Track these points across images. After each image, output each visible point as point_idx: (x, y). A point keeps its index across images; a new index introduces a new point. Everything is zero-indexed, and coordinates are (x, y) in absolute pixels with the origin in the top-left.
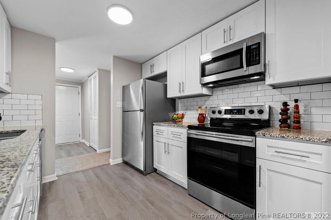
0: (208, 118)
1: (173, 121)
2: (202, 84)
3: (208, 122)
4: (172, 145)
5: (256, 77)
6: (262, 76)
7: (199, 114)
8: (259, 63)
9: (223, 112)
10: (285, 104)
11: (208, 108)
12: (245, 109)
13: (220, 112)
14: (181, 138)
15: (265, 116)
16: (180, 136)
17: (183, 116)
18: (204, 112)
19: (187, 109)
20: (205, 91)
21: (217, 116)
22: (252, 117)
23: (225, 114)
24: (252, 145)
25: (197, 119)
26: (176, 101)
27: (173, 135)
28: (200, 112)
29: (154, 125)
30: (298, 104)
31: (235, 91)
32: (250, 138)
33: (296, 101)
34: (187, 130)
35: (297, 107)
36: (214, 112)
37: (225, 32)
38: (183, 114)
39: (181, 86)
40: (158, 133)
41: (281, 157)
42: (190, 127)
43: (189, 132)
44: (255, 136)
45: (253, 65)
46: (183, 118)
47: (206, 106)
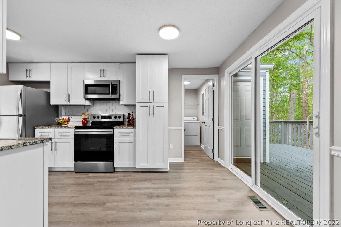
0: (90, 121)
1: (59, 125)
2: (85, 99)
3: (90, 124)
4: (59, 143)
5: (116, 100)
6: (119, 100)
7: (83, 119)
8: (117, 94)
9: (100, 117)
10: (129, 114)
11: (90, 114)
12: (112, 116)
13: (98, 117)
14: (69, 136)
15: (121, 120)
16: (67, 135)
17: (69, 120)
18: (87, 117)
19: (71, 115)
20: (88, 103)
21: (96, 120)
22: (115, 120)
23: (102, 118)
24: (112, 133)
25: (81, 123)
26: (59, 107)
27: (61, 135)
28: (83, 117)
29: (35, 129)
30: (133, 114)
31: (108, 104)
32: (111, 130)
33: (133, 113)
34: (74, 130)
35: (133, 115)
36: (94, 117)
37: (100, 71)
38: (69, 119)
39: (67, 97)
40: (42, 135)
41: (123, 136)
42: (76, 127)
43: (75, 130)
44: (114, 128)
45: (114, 94)
46: (69, 122)
47: (89, 113)
